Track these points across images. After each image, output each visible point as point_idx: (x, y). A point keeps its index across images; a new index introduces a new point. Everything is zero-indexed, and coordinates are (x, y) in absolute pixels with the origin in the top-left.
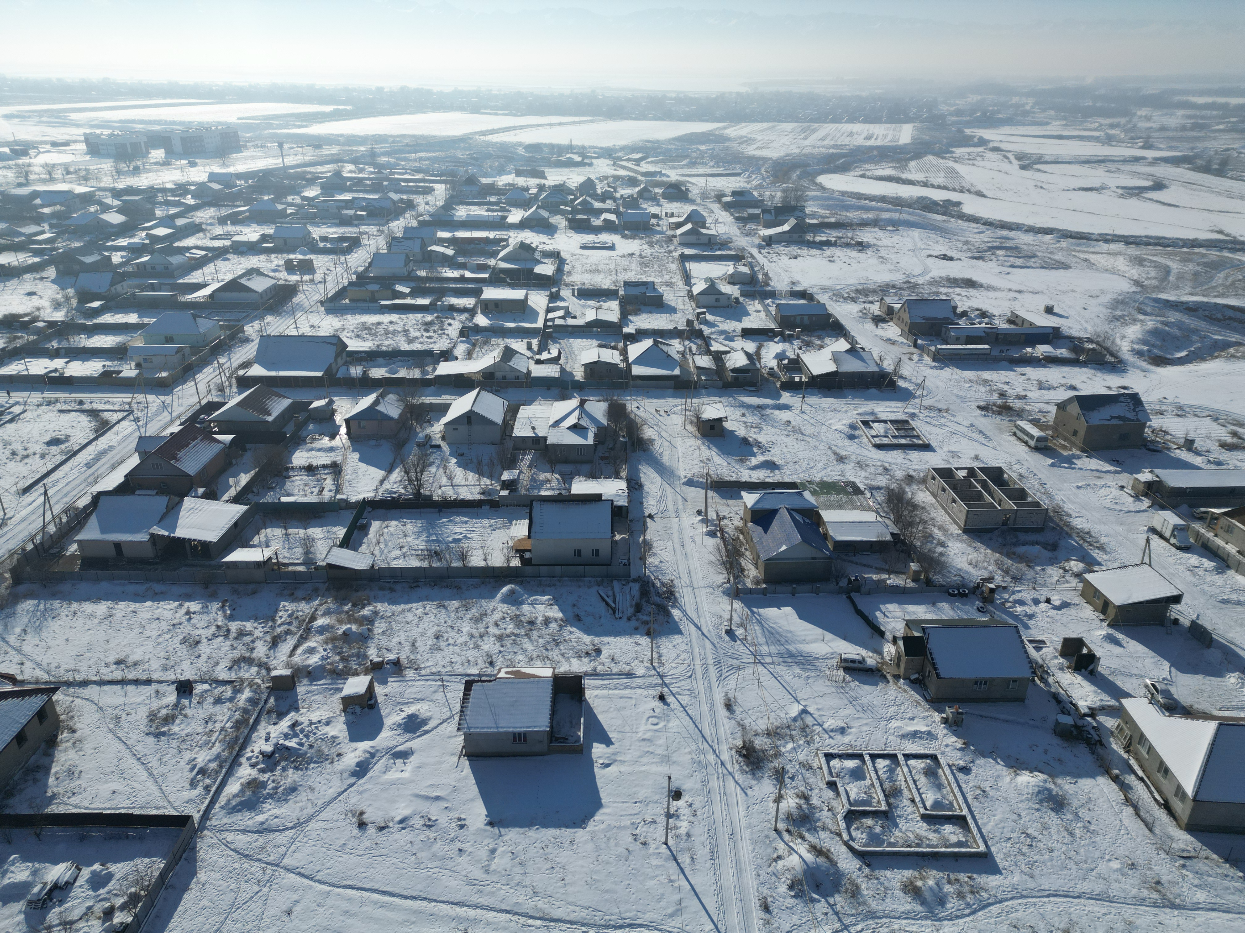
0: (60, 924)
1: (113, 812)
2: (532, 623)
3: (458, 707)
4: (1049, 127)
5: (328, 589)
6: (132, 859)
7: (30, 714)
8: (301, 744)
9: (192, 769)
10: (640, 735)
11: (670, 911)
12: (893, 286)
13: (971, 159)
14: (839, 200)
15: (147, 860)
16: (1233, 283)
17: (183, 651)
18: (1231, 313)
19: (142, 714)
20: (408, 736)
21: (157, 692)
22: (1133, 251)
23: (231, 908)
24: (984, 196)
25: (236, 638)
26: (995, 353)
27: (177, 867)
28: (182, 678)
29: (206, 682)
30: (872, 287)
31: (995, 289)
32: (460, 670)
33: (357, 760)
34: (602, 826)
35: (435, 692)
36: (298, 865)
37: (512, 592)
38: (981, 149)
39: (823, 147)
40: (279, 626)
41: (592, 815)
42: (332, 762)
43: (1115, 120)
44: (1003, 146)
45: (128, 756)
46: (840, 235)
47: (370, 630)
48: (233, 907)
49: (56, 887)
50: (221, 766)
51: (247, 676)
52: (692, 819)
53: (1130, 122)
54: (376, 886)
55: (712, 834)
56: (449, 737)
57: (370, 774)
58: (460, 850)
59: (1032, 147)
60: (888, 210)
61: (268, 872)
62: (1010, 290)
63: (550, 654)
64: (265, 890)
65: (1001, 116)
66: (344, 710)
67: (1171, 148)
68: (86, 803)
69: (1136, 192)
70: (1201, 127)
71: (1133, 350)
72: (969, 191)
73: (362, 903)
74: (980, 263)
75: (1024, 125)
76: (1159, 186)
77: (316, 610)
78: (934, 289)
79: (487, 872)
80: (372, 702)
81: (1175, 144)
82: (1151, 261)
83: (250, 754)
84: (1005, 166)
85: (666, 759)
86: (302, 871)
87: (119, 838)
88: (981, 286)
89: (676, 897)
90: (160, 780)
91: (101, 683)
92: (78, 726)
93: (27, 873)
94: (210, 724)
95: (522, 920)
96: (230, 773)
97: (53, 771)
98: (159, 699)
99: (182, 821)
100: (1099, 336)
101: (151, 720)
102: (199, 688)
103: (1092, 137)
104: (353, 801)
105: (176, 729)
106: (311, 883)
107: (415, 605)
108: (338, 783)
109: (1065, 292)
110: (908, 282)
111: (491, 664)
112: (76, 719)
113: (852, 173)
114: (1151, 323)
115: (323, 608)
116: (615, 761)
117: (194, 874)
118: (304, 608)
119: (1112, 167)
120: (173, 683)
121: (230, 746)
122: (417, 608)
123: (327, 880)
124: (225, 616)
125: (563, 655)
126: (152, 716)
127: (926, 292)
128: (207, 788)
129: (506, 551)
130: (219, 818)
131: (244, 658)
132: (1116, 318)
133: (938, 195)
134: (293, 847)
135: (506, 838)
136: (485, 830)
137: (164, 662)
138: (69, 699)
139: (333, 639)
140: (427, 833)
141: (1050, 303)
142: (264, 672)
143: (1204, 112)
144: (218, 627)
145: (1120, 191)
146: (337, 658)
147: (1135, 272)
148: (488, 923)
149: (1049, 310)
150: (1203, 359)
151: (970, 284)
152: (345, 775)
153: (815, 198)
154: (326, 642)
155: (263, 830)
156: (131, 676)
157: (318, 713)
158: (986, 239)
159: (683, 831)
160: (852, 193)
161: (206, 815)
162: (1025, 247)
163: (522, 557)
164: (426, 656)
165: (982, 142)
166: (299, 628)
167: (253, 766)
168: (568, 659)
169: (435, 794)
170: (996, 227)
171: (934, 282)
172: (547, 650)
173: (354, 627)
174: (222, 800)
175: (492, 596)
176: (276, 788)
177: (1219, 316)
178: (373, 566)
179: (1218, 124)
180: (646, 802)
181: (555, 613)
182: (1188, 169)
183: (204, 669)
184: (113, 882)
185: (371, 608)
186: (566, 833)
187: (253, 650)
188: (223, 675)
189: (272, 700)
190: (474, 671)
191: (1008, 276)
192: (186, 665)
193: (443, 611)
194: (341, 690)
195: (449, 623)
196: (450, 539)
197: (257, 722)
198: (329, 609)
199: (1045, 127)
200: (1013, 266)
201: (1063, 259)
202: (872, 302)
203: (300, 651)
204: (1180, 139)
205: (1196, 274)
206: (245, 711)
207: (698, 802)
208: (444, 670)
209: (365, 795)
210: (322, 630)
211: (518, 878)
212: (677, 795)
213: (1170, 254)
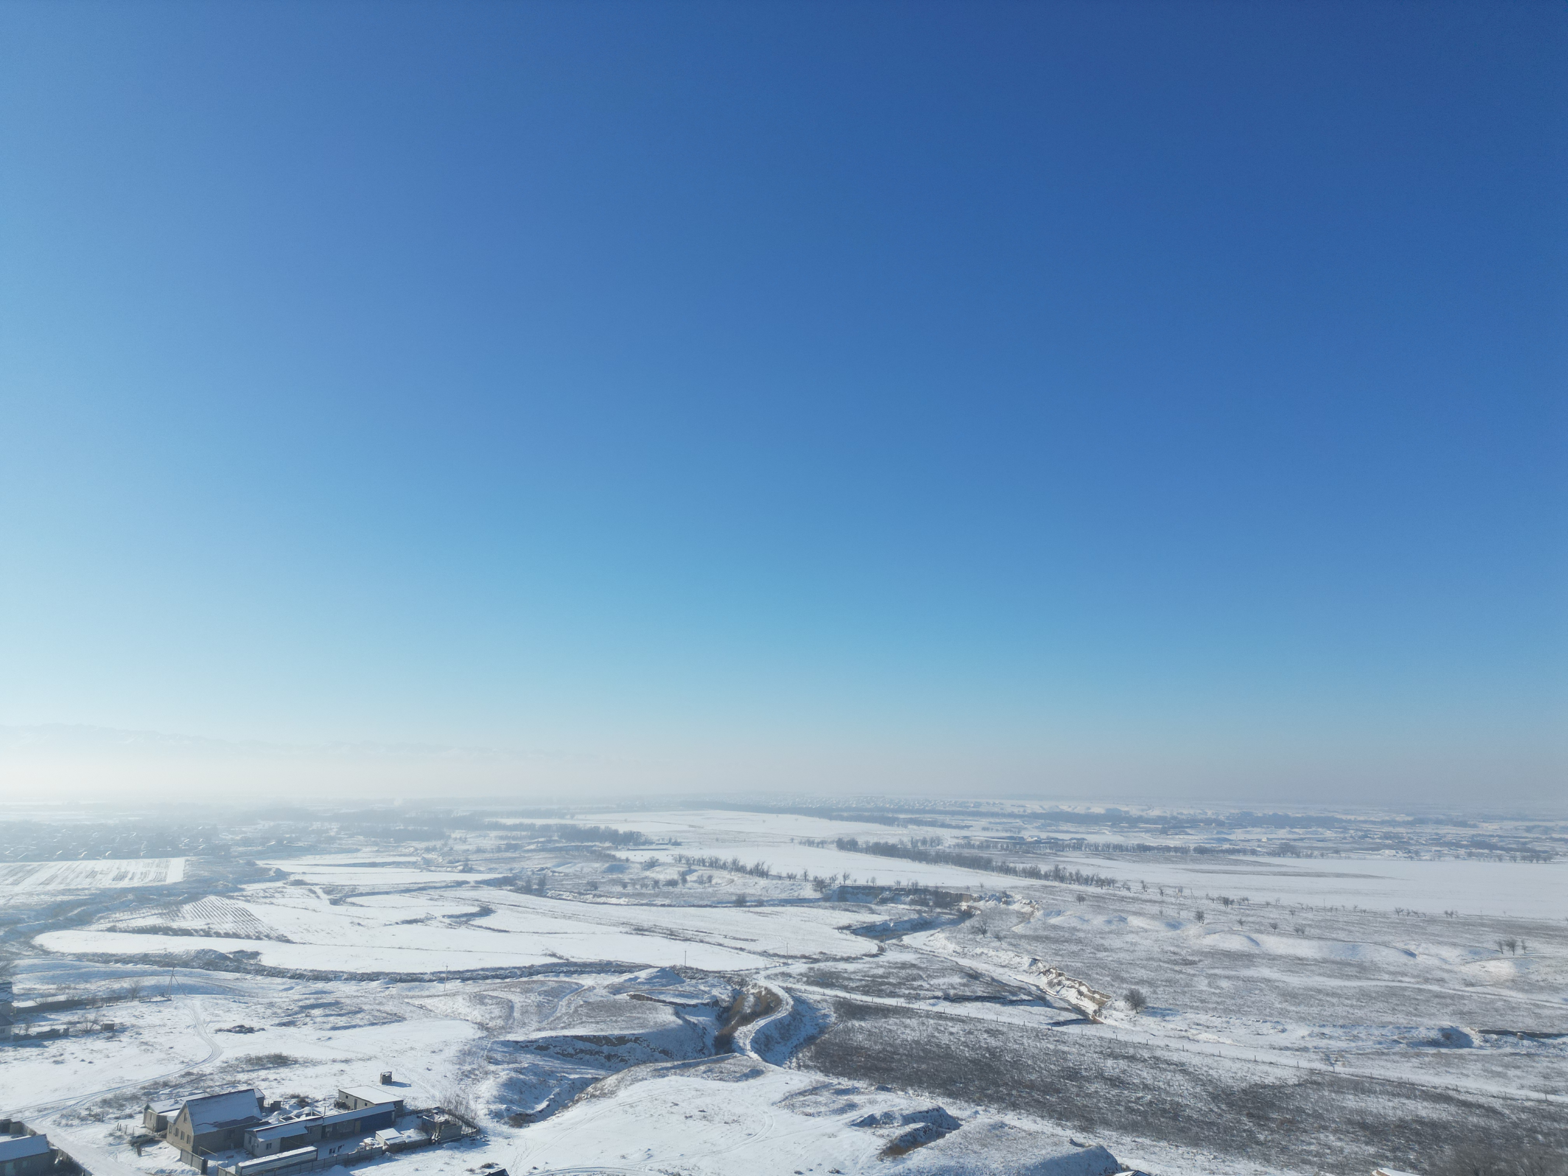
4: (359, 854)
12: (166, 1085)
13: (268, 896)
14: (72, 967)
16: (576, 1011)
18: (580, 1045)
22: (471, 987)
24: (288, 941)
26: (324, 1155)
30: (129, 1091)
31: (314, 1063)
38: (279, 884)
39: (45, 894)
43: (431, 844)
44: (307, 879)
46: (75, 1018)
53: (445, 845)
59: (343, 878)
60: (153, 974)
62: (334, 1061)
65: (300, 844)
67: (491, 870)
69: (464, 919)
70: (515, 847)
71: (490, 1112)
72: (268, 937)
74: (291, 1029)
75: (330, 853)
76: (486, 911)
78: (229, 1078)
81: (494, 866)
82: (492, 997)
84: (312, 902)
88: (296, 1062)
100: (450, 1102)
103: (409, 862)
109: (402, 1052)
110: (189, 1074)
113: (94, 927)
114: (504, 1073)
119: (435, 894)
127: (217, 1085)
132: (466, 1075)
133: (226, 946)
141: (385, 1070)
143: (514, 833)
145: (447, 921)
147: (477, 1013)
149: (387, 1080)
150: (565, 1107)
151: (280, 1061)
153: (31, 969)
158: (296, 997)
160: (94, 955)
162: (348, 1001)
165: (281, 875)
170: (309, 979)
171: (228, 1068)
177: (571, 1050)
179: (530, 844)
182: (510, 890)
191: (330, 1043)
199: (355, 855)
200: (334, 1028)
201: (395, 1010)
202: (131, 1116)
204: (498, 860)
205: (540, 1006)
213: (509, 986)
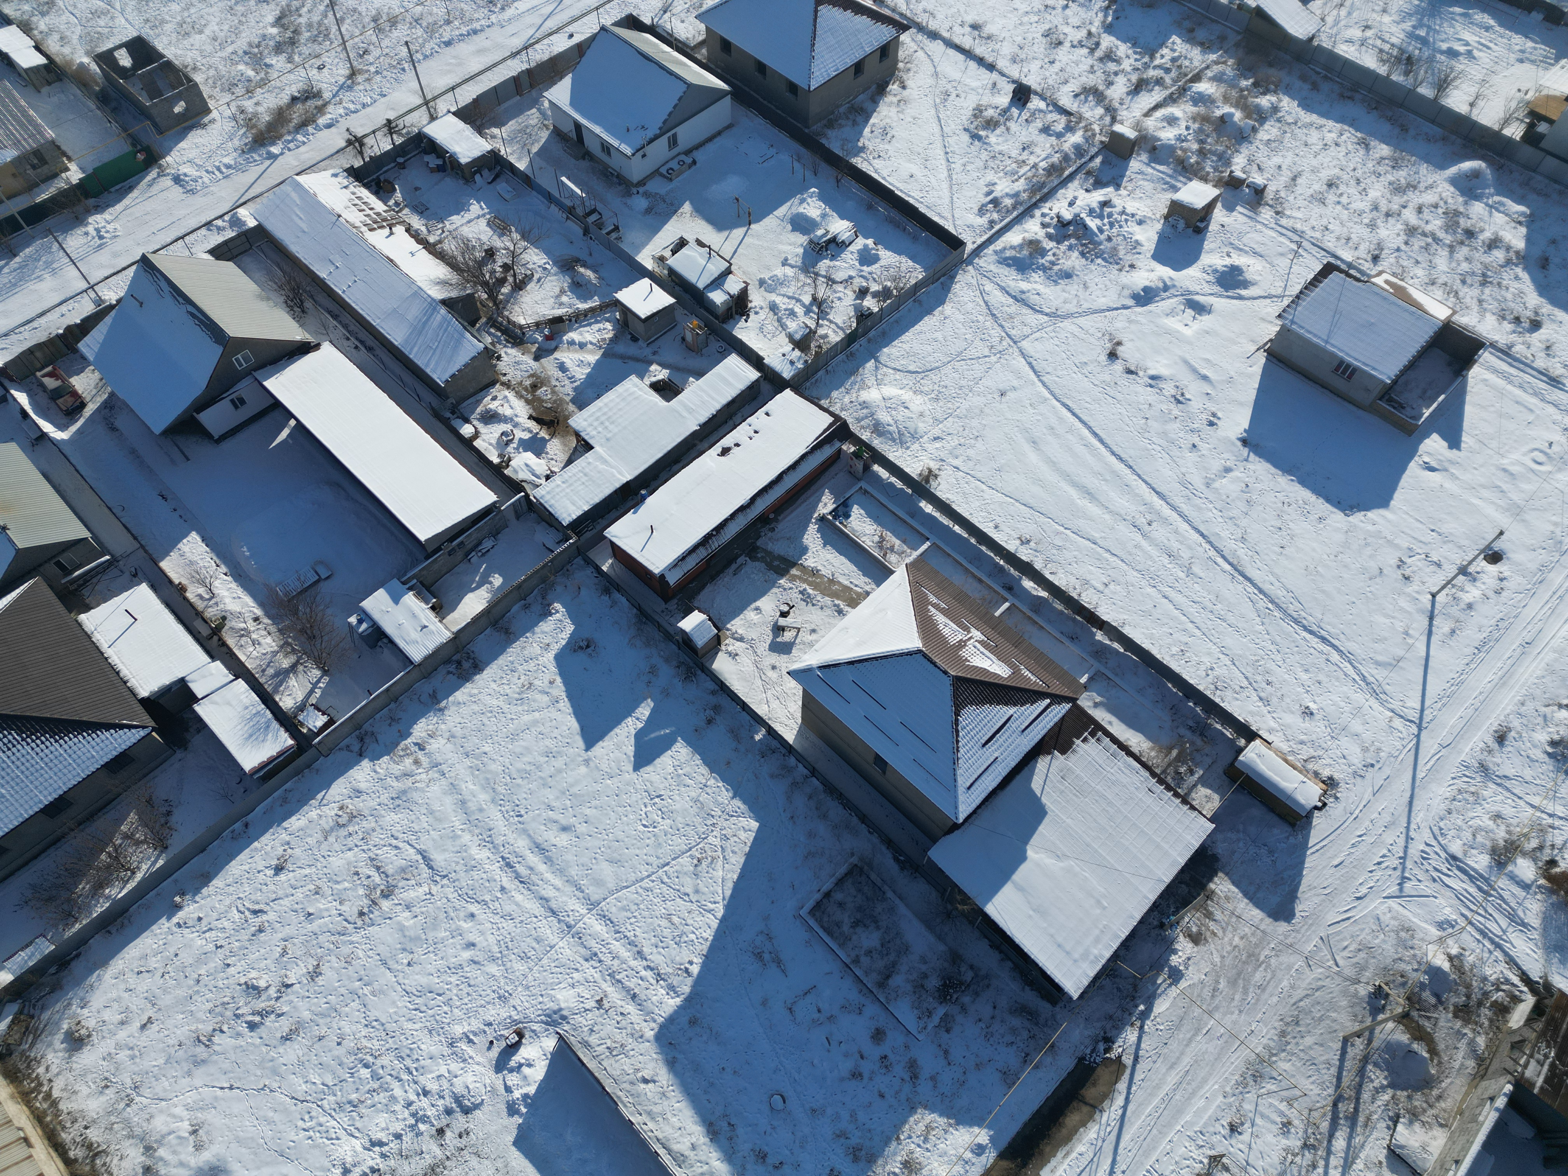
0: (825, 277)
1: (903, 196)
2: (1470, 234)
3: (1296, 289)
5: (1237, 45)
6: (900, 254)
7: (876, 45)
8: (1101, 231)
9: (988, 194)
10: (1505, 461)
11: (1380, 658)
15: (910, 263)
17: (1040, 47)
19: (968, 104)
20: (1217, 289)
21: (995, 84)
23: (958, 356)
25: (1101, 60)
27: (932, 286)
28: (1025, 81)
29: (1044, 99)
32: (1330, 245)
33: (1147, 283)
34: (1370, 527)
35: (1282, 255)
36: (1033, 354)
37: (1475, 174)
40: (1155, 67)
41: (1367, 509)
42: (1120, 270)
45: (939, 144)
47: (1254, 130)
48: (959, 356)
49: (833, 240)
50: (1014, 208)
51: (1088, 115)
52: (1491, 594)
54: (1091, 424)
55: (1502, 626)
56: (1263, 319)
57: (1151, 307)
58: (1194, 446)
61: (1004, 343)
63: (1464, 291)
64: (994, 359)
66: (1166, 218)
68: (885, 173)
73: (1070, 430)
77: (1207, 67)
79: (1208, 485)
80: (1202, 225)
83: (1046, 211)
85: (1517, 511)
86: (1034, 363)
87: (897, 225)
89: (1401, 653)
90: (955, 188)
91: (950, 44)
92: (909, 83)
93: (818, 212)
94: (1026, 152)
95: (1212, 553)
96: (1018, 220)
97: (872, 121)
98: (993, 94)
99: (956, 243)
101: (975, 116)
102: (1036, 103)
104: (1119, 325)
105: (993, 139)
106: (1036, 379)
107: (1330, 124)
108: (1114, 297)
111: (1376, 259)
112: (911, 74)
115: (1217, 69)
116: (1446, 470)
117: (942, 302)
118: (1195, 57)
120: (1014, 82)
121: (1034, 188)
122: (1331, 129)
123: (1051, 387)
124: (1104, 22)
125: (1480, 301)
126: (978, 111)
128: (992, 223)
129: (1513, 105)
130: (988, 260)
131: (1097, 90)
134: (1038, 335)
135: (1249, 466)
136: (1233, 444)
137: (1016, 49)
138: (913, 46)
139: (1205, 119)
140: (1173, 406)
142: (1108, 119)
144: (1090, 34)
146: (1195, 146)
148: (1176, 532)
152: (1127, 292)
154: (1194, 119)
155: (1020, 299)
156: (979, 51)
157: (1137, 204)
159: (1467, 598)
161: (978, 251)
163: (1531, 127)
164: (1301, 203)
166: (1175, 81)
167: (1044, 225)
168: (1483, 311)
169: (1204, 372)
172: (1464, 282)
173: (1238, 115)
174: (999, 244)
175: (1442, 167)
176: (1053, 263)
178: (1311, 39)
180: (1446, 538)
181: (1516, 238)
183: (1050, 82)
184: (877, 266)
185: (1274, 99)
186: (1321, 506)
187: (1110, 84)
188: (1066, 101)
189: (1098, 160)
190: (1347, 255)
192: (1035, 66)
193: (1362, 152)
194: (1176, 189)
195: (1359, 173)
196: (1444, 46)
197: (1071, 177)
198: (1223, 73)
203: (1159, 114)
206: (1066, 158)
207: (1515, 582)
208: (1310, 233)
209: (1133, 327)
210: (1200, 99)
211: (1235, 513)
212: (1495, 557)
